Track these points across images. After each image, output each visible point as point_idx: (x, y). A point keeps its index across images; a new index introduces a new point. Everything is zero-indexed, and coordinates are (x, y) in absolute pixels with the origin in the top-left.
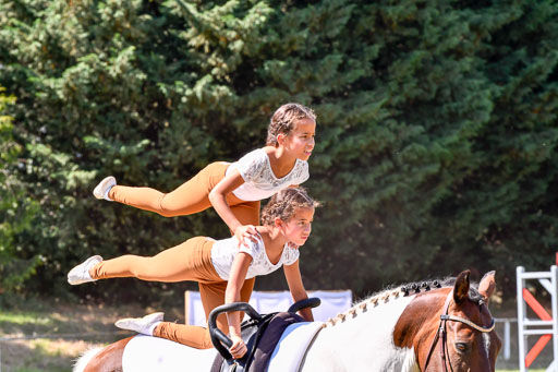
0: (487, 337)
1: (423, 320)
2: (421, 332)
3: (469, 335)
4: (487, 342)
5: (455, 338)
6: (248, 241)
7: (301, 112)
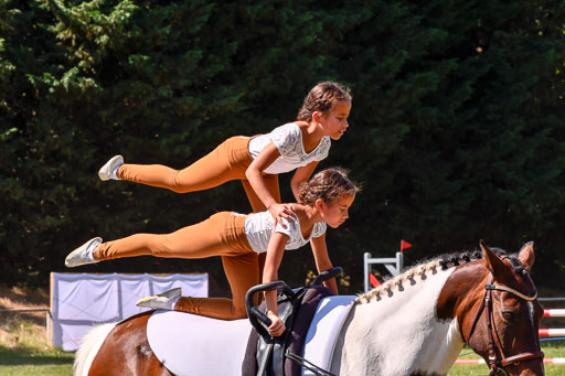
0: (531, 305)
1: (467, 290)
2: (465, 302)
3: (516, 304)
4: (532, 310)
5: (500, 307)
6: (286, 222)
7: (340, 93)
